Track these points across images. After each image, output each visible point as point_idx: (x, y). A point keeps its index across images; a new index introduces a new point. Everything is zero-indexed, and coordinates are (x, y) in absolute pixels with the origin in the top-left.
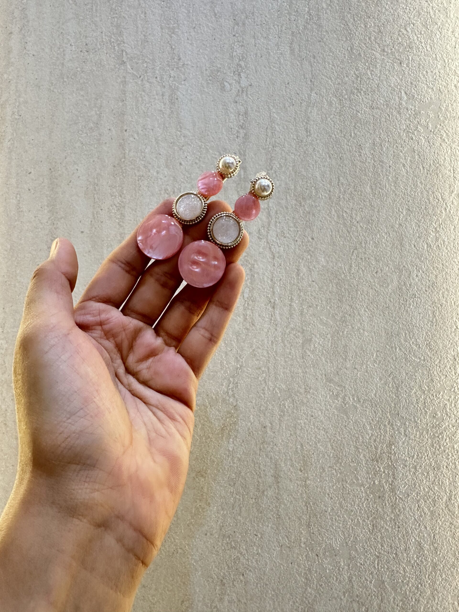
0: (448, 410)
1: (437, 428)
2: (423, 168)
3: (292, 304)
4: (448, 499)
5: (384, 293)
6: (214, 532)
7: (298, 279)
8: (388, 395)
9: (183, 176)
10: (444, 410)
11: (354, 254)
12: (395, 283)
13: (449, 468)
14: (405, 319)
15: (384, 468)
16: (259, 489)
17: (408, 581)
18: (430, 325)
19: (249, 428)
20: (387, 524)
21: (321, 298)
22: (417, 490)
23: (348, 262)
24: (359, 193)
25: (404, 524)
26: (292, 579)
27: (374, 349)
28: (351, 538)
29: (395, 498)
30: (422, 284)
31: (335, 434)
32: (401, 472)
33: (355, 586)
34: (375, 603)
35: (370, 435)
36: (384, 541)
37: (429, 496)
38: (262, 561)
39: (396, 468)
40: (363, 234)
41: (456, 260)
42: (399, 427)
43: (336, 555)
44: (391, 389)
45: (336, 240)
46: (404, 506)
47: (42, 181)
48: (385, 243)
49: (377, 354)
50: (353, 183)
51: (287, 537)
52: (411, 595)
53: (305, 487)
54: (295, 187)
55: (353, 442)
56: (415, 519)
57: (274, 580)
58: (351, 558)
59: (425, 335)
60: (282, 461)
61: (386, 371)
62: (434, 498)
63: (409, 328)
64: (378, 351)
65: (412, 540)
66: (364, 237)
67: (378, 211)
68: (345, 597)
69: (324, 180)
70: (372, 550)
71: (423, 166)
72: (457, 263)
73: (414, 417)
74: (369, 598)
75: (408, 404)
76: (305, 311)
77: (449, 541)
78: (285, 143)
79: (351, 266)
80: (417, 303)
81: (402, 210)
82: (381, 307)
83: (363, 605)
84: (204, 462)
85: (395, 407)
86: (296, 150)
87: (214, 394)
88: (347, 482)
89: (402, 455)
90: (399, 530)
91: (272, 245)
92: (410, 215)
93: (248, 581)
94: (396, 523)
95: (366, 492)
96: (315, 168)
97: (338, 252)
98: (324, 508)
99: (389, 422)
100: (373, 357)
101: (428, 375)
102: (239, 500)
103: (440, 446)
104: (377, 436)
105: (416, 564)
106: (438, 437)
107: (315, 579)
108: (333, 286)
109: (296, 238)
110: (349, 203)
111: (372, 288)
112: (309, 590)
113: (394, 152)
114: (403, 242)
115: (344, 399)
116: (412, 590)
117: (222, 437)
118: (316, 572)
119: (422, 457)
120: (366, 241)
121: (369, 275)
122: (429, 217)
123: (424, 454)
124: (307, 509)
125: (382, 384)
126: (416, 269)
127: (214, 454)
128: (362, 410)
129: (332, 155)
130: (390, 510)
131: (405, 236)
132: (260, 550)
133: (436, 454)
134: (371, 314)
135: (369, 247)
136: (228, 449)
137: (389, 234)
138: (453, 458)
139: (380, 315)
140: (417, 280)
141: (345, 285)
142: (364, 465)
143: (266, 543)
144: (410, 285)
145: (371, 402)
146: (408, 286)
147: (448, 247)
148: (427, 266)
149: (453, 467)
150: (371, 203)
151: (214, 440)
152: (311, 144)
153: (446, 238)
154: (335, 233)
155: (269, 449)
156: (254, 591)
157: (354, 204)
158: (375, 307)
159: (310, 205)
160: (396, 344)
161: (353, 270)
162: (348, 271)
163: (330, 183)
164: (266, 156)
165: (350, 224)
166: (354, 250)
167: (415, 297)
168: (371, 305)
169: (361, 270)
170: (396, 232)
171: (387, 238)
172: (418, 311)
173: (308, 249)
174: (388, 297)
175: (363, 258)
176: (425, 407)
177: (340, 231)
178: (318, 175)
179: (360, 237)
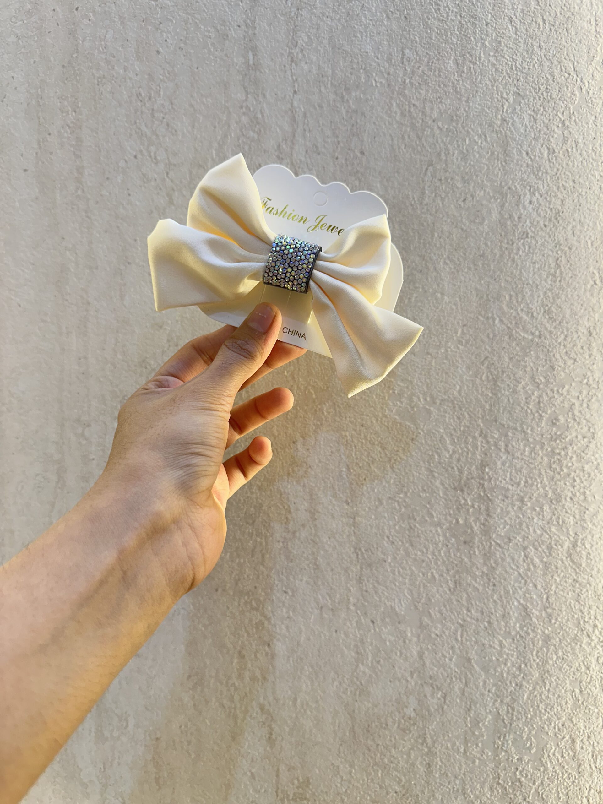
0: (576, 413)
1: (558, 441)
2: (544, 21)
4: (571, 546)
5: (475, 233)
8: (480, 391)
9: (162, 72)
10: (570, 413)
11: (429, 174)
12: (495, 216)
13: (575, 499)
14: (509, 274)
15: (473, 500)
16: (287, 528)
17: (506, 660)
18: (551, 280)
20: (476, 581)
22: (523, 533)
23: (420, 188)
24: (437, 72)
25: (502, 581)
26: (337, 652)
27: (458, 323)
28: (421, 599)
29: (488, 543)
30: (539, 215)
31: (397, 451)
32: (499, 506)
33: (428, 664)
34: (456, 688)
35: (451, 452)
36: (472, 604)
37: (542, 540)
38: (295, 627)
39: (490, 500)
41: (596, 173)
42: (497, 439)
43: (399, 623)
44: (485, 383)
45: (400, 152)
46: (502, 555)
48: (478, 152)
49: (463, 331)
50: (426, 57)
51: (330, 596)
52: (510, 678)
53: (354, 527)
54: (333, 72)
55: (424, 462)
56: (519, 574)
57: (312, 653)
58: (421, 626)
59: (542, 296)
60: (319, 489)
61: (478, 355)
62: (550, 544)
63: (517, 287)
64: (464, 325)
65: (513, 603)
66: (445, 144)
67: (467, 101)
68: (412, 678)
69: (379, 56)
70: (453, 617)
71: (543, 19)
72: (598, 177)
73: (521, 425)
74: (448, 680)
75: (513, 404)
77: (570, 605)
79: (423, 193)
80: (530, 247)
81: (508, 95)
82: (471, 256)
83: (439, 689)
85: (491, 410)
86: (334, 11)
88: (415, 520)
89: (501, 482)
90: (493, 590)
92: (520, 103)
93: (275, 653)
94: (489, 580)
95: (445, 535)
96: (364, 38)
97: (402, 171)
98: (382, 556)
99: (481, 432)
100: (456, 336)
101: (546, 360)
102: (261, 544)
103: (561, 468)
104: (462, 453)
105: (518, 636)
106: (559, 454)
107: (369, 653)
109: (336, 154)
110: (421, 91)
111: (456, 227)
112: (361, 667)
114: (509, 148)
115: (410, 399)
116: (512, 672)
118: (371, 643)
119: (532, 485)
120: (447, 150)
121: (452, 206)
122: (552, 104)
123: (536, 479)
124: (357, 557)
125: (471, 376)
126: (530, 190)
128: (438, 415)
129: (392, 12)
130: (481, 561)
131: (512, 138)
132: (291, 613)
133: (555, 480)
134: (455, 268)
135: (453, 161)
137: (486, 136)
138: (582, 485)
139: (469, 269)
140: (530, 209)
141: (413, 225)
142: (441, 495)
143: (300, 603)
144: (519, 218)
145: (453, 403)
146: (516, 219)
147: (584, 152)
148: (548, 185)
149: (582, 497)
150: (456, 88)
153: (581, 137)
154: (398, 141)
155: (301, 473)
156: (284, 666)
157: (427, 91)
158: (461, 256)
159: (356, 99)
160: (494, 312)
161: (427, 199)
162: (418, 200)
163: (389, 60)
164: (287, 25)
165: (422, 125)
166: (428, 166)
167: (527, 237)
168: (454, 253)
169: (439, 198)
170: (497, 133)
171: (481, 143)
172: (532, 259)
173: (355, 170)
174: (482, 239)
175: (443, 178)
176: (540, 408)
177: (406, 137)
178: (369, 48)
179: (437, 145)
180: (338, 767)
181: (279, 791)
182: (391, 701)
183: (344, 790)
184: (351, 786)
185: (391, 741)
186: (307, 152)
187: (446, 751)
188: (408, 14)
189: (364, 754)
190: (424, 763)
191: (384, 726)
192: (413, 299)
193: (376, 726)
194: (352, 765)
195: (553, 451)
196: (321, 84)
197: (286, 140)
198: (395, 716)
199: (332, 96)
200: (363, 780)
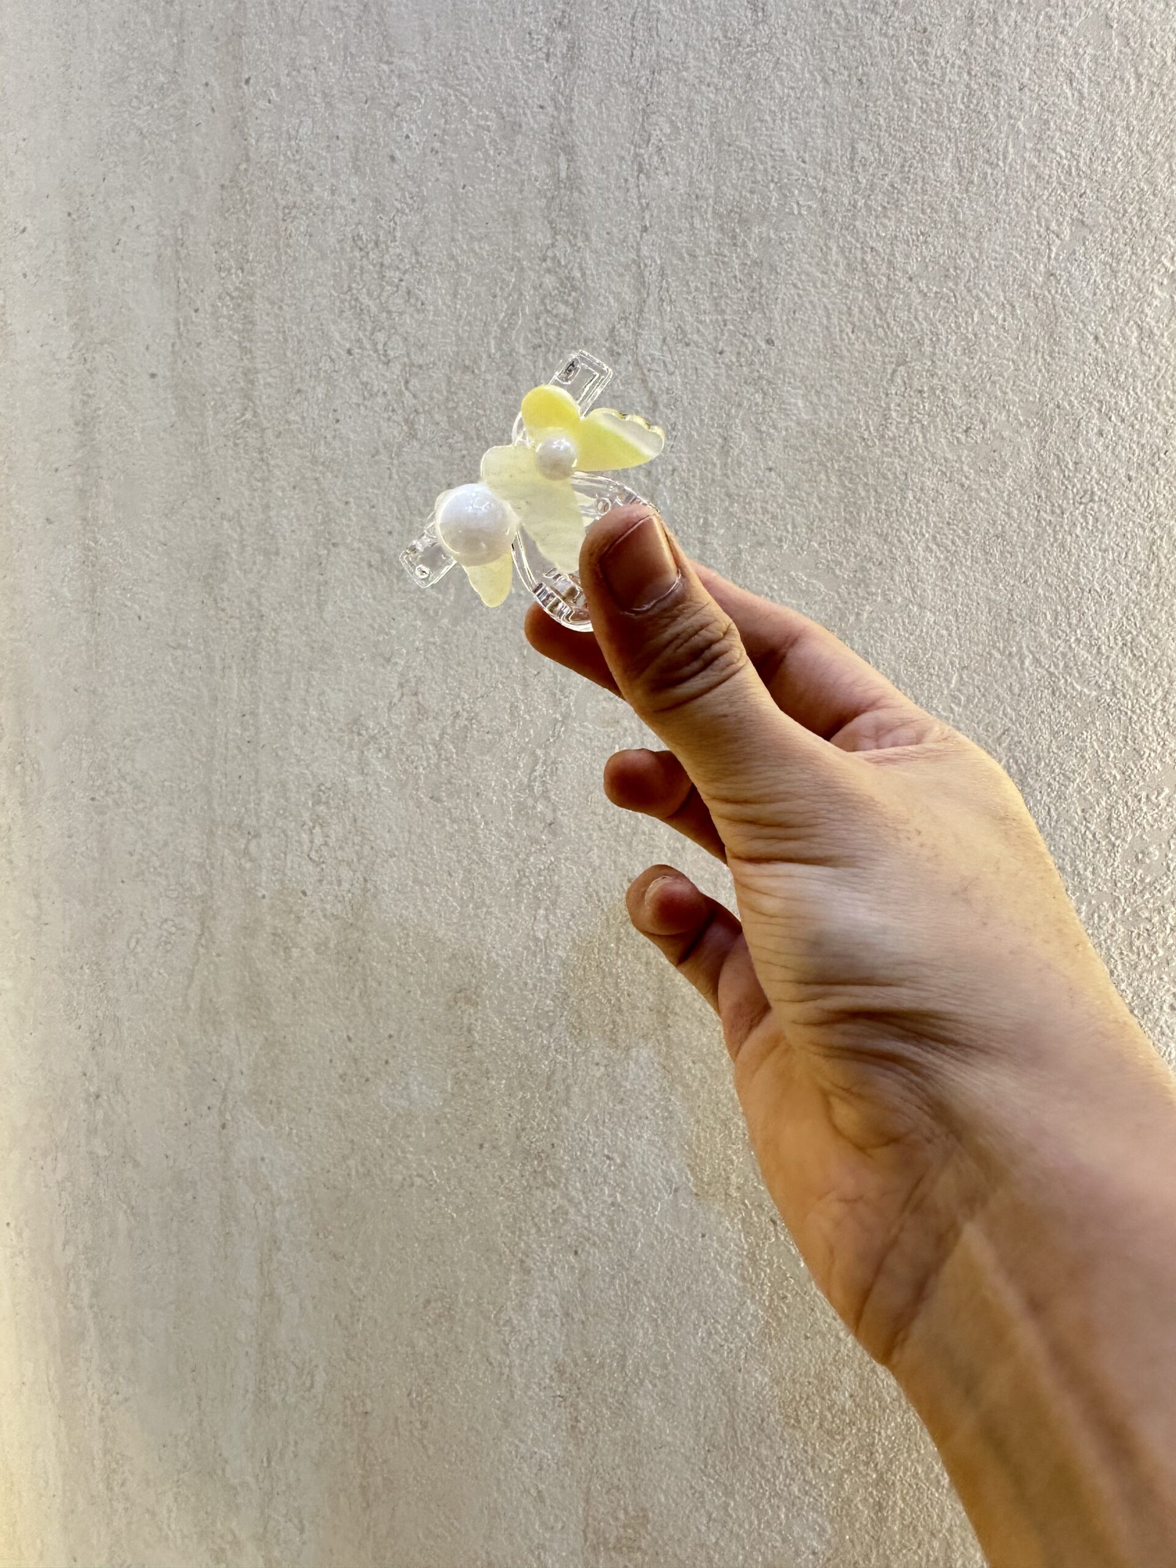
1: (1147, 896)
3: (708, 538)
5: (988, 491)
6: (501, 1143)
7: (726, 464)
11: (899, 380)
12: (1028, 458)
14: (1054, 570)
16: (615, 1041)
18: (1139, 584)
19: (589, 883)
21: (793, 519)
23: (881, 407)
24: (920, 184)
26: (705, 1274)
27: (952, 663)
30: (1118, 457)
38: (625, 1224)
40: (927, 315)
45: (842, 340)
47: (52, 247)
48: (997, 338)
49: (961, 678)
50: (898, 155)
51: (692, 1170)
54: (718, 188)
57: (657, 1273)
59: (1120, 615)
63: (1069, 596)
64: (963, 668)
66: (932, 324)
67: (977, 239)
69: (807, 157)
73: (1073, 863)
76: (745, 556)
78: (687, 55)
79: (886, 417)
80: (1096, 520)
81: (1060, 224)
82: (978, 537)
84: (473, 964)
86: (721, 72)
87: (494, 792)
91: (649, 370)
92: (1084, 239)
93: (588, 1269)
96: (778, 122)
97: (847, 376)
100: (948, 687)
101: (1126, 738)
103: (1153, 947)
106: (1149, 920)
107: (766, 1281)
108: (829, 480)
109: (721, 345)
110: (886, 221)
111: (950, 481)
112: (752, 1308)
113: (1038, 37)
114: (1059, 329)
117: (518, 903)
118: (770, 1264)
120: (937, 336)
121: (943, 440)
126: (1100, 410)
127: (498, 946)
129: (834, 72)
131: (1065, 309)
132: (618, 1195)
133: (1139, 969)
134: (946, 558)
135: (946, 355)
136: (534, 936)
137: (1013, 307)
139: (974, 560)
140: (1100, 446)
141: (866, 476)
143: (635, 1180)
144: (1076, 463)
146: (1071, 465)
150: (957, 214)
151: (496, 910)
152: (768, 47)
154: (840, 319)
156: (603, 1295)
157: (899, 221)
158: (959, 537)
159: (761, 239)
160: (1024, 645)
161: (893, 428)
162: (877, 431)
163: (826, 165)
164: (633, 103)
165: (887, 287)
166: (898, 365)
167: (1092, 500)
168: (946, 531)
169: (917, 425)
170: (1036, 299)
171: (1005, 320)
172: (1101, 542)
173: (756, 374)
174: (1001, 504)
175: (926, 389)
176: (1110, 831)
177: (856, 310)
178: (787, 144)
179: (917, 326)
180: (702, 1494)
181: (590, 1529)
182: (807, 1375)
183: (714, 1540)
184: (727, 1534)
185: (806, 1452)
186: (664, 340)
187: (913, 1481)
188: (864, 74)
189: (752, 1474)
190: (871, 1500)
191: (792, 1421)
192: (865, 615)
193: (777, 1421)
194: (729, 1493)
195: (1135, 913)
196: (695, 213)
197: (626, 319)
198: (815, 1404)
199: (714, 236)
200: (751, 1523)
